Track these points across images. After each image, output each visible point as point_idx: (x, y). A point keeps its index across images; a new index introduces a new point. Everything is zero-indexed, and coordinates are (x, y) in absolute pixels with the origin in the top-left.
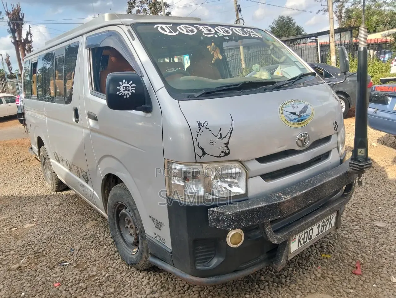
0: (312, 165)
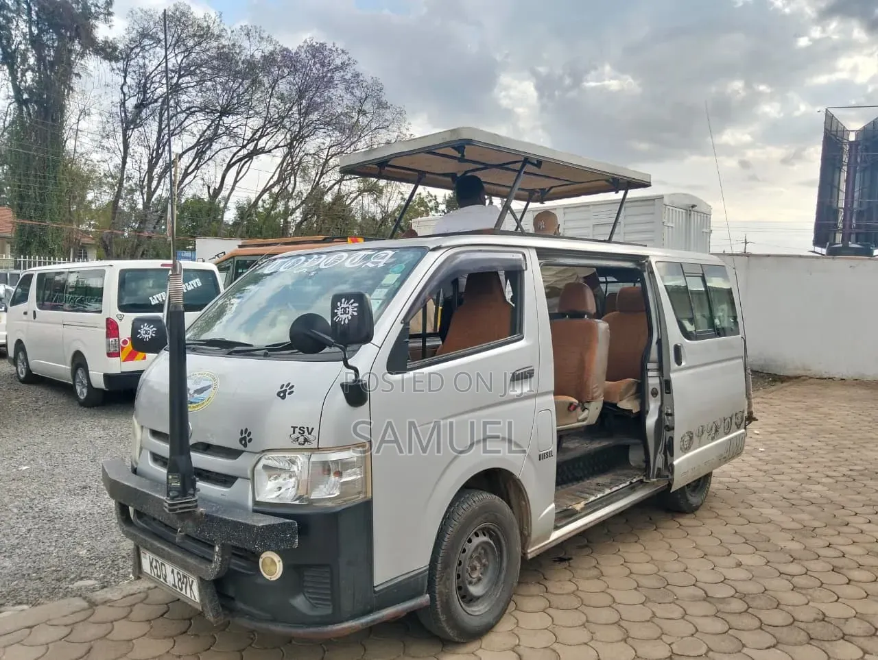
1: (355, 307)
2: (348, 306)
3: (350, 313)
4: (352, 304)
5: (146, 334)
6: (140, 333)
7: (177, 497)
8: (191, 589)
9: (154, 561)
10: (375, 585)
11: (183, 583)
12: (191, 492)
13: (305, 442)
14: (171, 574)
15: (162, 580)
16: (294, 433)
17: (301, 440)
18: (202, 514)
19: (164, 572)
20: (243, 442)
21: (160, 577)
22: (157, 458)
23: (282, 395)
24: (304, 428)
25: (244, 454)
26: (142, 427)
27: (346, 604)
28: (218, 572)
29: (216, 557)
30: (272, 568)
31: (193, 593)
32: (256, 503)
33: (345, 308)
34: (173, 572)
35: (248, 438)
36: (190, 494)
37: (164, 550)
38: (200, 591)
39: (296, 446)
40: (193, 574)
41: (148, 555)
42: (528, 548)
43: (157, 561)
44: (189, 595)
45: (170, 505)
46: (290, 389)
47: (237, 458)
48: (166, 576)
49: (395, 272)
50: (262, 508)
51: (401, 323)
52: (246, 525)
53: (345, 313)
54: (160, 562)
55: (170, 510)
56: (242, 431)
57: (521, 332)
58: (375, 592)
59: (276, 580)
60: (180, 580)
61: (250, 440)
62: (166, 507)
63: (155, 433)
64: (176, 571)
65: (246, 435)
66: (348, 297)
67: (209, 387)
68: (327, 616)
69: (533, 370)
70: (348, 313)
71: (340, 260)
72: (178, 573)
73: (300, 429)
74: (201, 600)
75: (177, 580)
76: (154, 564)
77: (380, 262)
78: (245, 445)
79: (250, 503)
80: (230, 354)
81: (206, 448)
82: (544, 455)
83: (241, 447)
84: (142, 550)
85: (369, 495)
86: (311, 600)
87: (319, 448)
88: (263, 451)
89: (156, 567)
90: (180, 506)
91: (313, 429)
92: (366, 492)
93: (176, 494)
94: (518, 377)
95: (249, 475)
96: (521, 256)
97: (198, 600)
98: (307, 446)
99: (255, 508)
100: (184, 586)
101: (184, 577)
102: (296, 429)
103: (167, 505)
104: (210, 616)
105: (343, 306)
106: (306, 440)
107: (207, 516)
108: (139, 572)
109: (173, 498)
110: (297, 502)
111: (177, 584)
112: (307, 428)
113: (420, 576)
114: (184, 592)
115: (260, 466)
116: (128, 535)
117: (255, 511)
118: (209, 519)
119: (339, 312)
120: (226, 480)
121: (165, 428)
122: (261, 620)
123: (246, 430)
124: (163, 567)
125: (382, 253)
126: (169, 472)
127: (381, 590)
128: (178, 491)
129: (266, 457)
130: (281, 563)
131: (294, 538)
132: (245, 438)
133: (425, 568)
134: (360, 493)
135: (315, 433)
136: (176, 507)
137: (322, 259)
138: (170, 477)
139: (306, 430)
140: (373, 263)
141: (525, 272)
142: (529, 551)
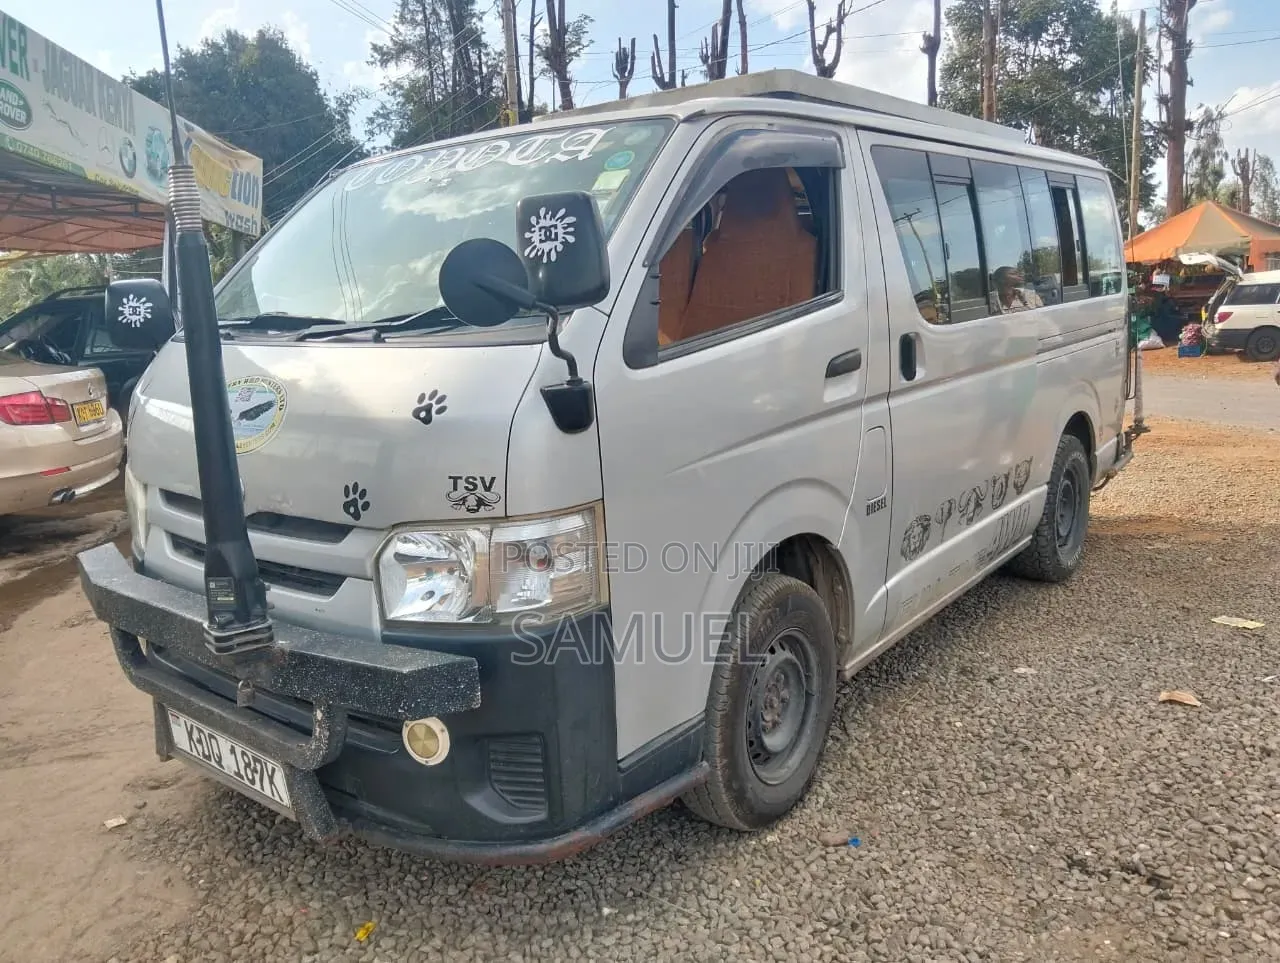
0: (287, 586)
1: (569, 225)
2: (553, 222)
3: (560, 239)
4: (562, 218)
5: (135, 313)
6: (122, 313)
7: (230, 622)
8: (271, 782)
9: (195, 729)
10: (619, 758)
11: (255, 771)
12: (258, 609)
13: (479, 506)
14: (230, 757)
15: (213, 763)
16: (455, 489)
17: (472, 501)
18: (283, 651)
19: (216, 751)
20: (352, 510)
21: (208, 757)
22: (179, 543)
23: (423, 414)
24: (475, 479)
25: (355, 530)
26: (145, 487)
27: (574, 799)
28: (324, 757)
29: (318, 730)
30: (430, 744)
31: (276, 789)
32: (389, 624)
33: (548, 229)
34: (233, 751)
35: (360, 503)
36: (257, 617)
37: (212, 713)
38: (290, 787)
39: (462, 513)
40: (274, 758)
41: (182, 719)
42: (845, 663)
43: (200, 731)
44: (267, 792)
45: (218, 639)
46: (438, 402)
47: (340, 541)
48: (220, 758)
49: (617, 167)
50: (401, 635)
51: (644, 266)
52: (375, 672)
53: (548, 238)
54: (206, 732)
55: (219, 650)
56: (347, 487)
57: (838, 287)
58: (619, 769)
59: (435, 766)
60: (247, 765)
61: (366, 506)
62: (209, 643)
63: (171, 498)
64: (238, 750)
65: (357, 496)
66: (553, 204)
67: (269, 405)
68: (541, 823)
69: (860, 356)
70: (556, 239)
71: (495, 153)
72: (243, 753)
73: (467, 481)
74: (295, 804)
75: (242, 765)
76: (195, 735)
77: (581, 151)
78: (357, 516)
79: (376, 625)
80: (302, 339)
81: (276, 522)
82: (873, 505)
83: (348, 520)
84: (171, 711)
85: (604, 600)
86: (509, 798)
87: (507, 517)
88: (394, 526)
89: (200, 741)
90: (237, 640)
91: (493, 479)
92: (598, 595)
93: (229, 616)
94: (839, 368)
95: (370, 572)
96: (834, 139)
97: (287, 801)
98: (483, 512)
99: (386, 633)
100: (257, 777)
101: (256, 760)
102: (459, 481)
103: (213, 641)
104: (314, 832)
105: (543, 223)
106: (481, 502)
107: (292, 654)
108: (166, 746)
109: (222, 627)
110: (470, 620)
111: (242, 772)
112: (482, 479)
113: (693, 731)
114: (257, 786)
115: (389, 554)
116: (139, 683)
117: (386, 640)
118: (301, 661)
119: (536, 238)
120: (324, 582)
121: (192, 488)
122: (412, 834)
123: (356, 486)
124: (213, 740)
125: (584, 134)
126: (208, 574)
127: (630, 767)
128: (234, 612)
129: (402, 536)
130: (446, 735)
131: (473, 690)
132: (356, 502)
133: (700, 717)
134: (587, 597)
135: (498, 487)
136: (230, 643)
137: (458, 156)
138: (212, 585)
139: (478, 482)
140: (565, 153)
141: (842, 171)
142: (847, 667)
